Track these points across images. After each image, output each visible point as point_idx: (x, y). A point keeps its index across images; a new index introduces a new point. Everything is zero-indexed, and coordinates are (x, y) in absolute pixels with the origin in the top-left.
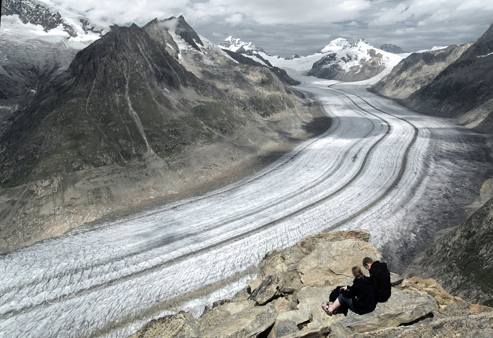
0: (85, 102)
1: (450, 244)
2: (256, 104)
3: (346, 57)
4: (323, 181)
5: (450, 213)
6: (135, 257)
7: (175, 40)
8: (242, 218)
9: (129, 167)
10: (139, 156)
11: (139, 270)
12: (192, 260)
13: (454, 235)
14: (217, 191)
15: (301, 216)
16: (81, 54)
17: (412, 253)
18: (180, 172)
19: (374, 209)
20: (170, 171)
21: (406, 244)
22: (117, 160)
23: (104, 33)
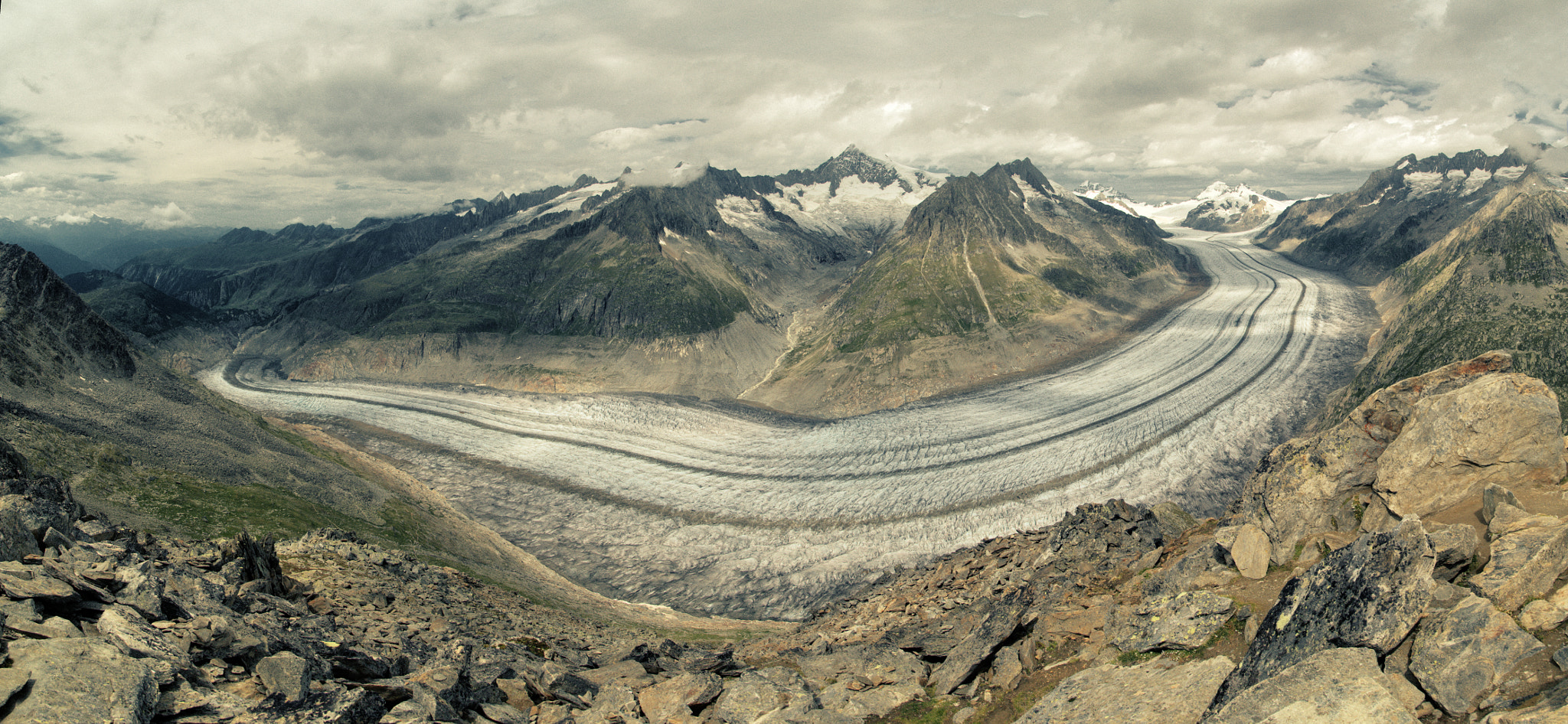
0: (920, 263)
1: (1342, 405)
2: (1119, 262)
3: (1226, 204)
4: (1203, 351)
5: (1341, 373)
6: (976, 441)
7: (1020, 187)
8: (1104, 400)
9: (969, 338)
10: (980, 326)
11: (981, 455)
12: (1044, 448)
13: (1345, 395)
14: (1073, 368)
15: (1177, 395)
16: (915, 210)
17: (1304, 421)
18: (1028, 345)
19: (1262, 379)
20: (1015, 344)
21: (1297, 413)
22: (955, 329)
23: (939, 186)
